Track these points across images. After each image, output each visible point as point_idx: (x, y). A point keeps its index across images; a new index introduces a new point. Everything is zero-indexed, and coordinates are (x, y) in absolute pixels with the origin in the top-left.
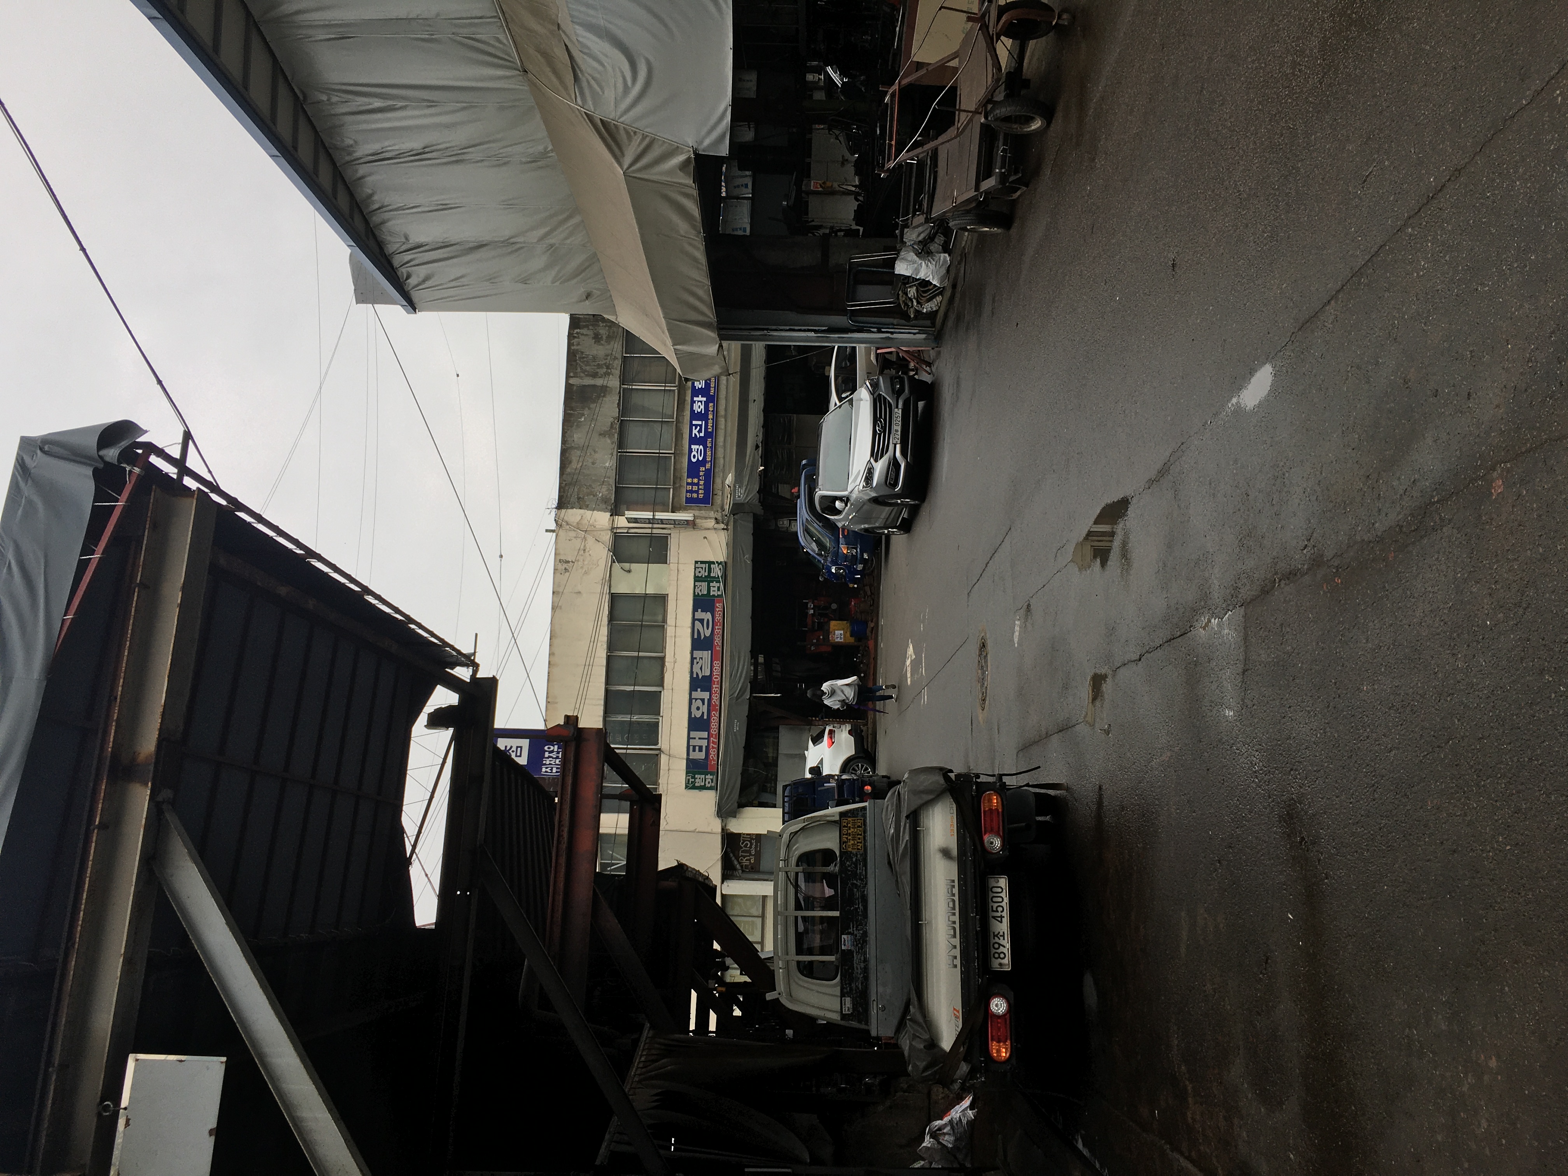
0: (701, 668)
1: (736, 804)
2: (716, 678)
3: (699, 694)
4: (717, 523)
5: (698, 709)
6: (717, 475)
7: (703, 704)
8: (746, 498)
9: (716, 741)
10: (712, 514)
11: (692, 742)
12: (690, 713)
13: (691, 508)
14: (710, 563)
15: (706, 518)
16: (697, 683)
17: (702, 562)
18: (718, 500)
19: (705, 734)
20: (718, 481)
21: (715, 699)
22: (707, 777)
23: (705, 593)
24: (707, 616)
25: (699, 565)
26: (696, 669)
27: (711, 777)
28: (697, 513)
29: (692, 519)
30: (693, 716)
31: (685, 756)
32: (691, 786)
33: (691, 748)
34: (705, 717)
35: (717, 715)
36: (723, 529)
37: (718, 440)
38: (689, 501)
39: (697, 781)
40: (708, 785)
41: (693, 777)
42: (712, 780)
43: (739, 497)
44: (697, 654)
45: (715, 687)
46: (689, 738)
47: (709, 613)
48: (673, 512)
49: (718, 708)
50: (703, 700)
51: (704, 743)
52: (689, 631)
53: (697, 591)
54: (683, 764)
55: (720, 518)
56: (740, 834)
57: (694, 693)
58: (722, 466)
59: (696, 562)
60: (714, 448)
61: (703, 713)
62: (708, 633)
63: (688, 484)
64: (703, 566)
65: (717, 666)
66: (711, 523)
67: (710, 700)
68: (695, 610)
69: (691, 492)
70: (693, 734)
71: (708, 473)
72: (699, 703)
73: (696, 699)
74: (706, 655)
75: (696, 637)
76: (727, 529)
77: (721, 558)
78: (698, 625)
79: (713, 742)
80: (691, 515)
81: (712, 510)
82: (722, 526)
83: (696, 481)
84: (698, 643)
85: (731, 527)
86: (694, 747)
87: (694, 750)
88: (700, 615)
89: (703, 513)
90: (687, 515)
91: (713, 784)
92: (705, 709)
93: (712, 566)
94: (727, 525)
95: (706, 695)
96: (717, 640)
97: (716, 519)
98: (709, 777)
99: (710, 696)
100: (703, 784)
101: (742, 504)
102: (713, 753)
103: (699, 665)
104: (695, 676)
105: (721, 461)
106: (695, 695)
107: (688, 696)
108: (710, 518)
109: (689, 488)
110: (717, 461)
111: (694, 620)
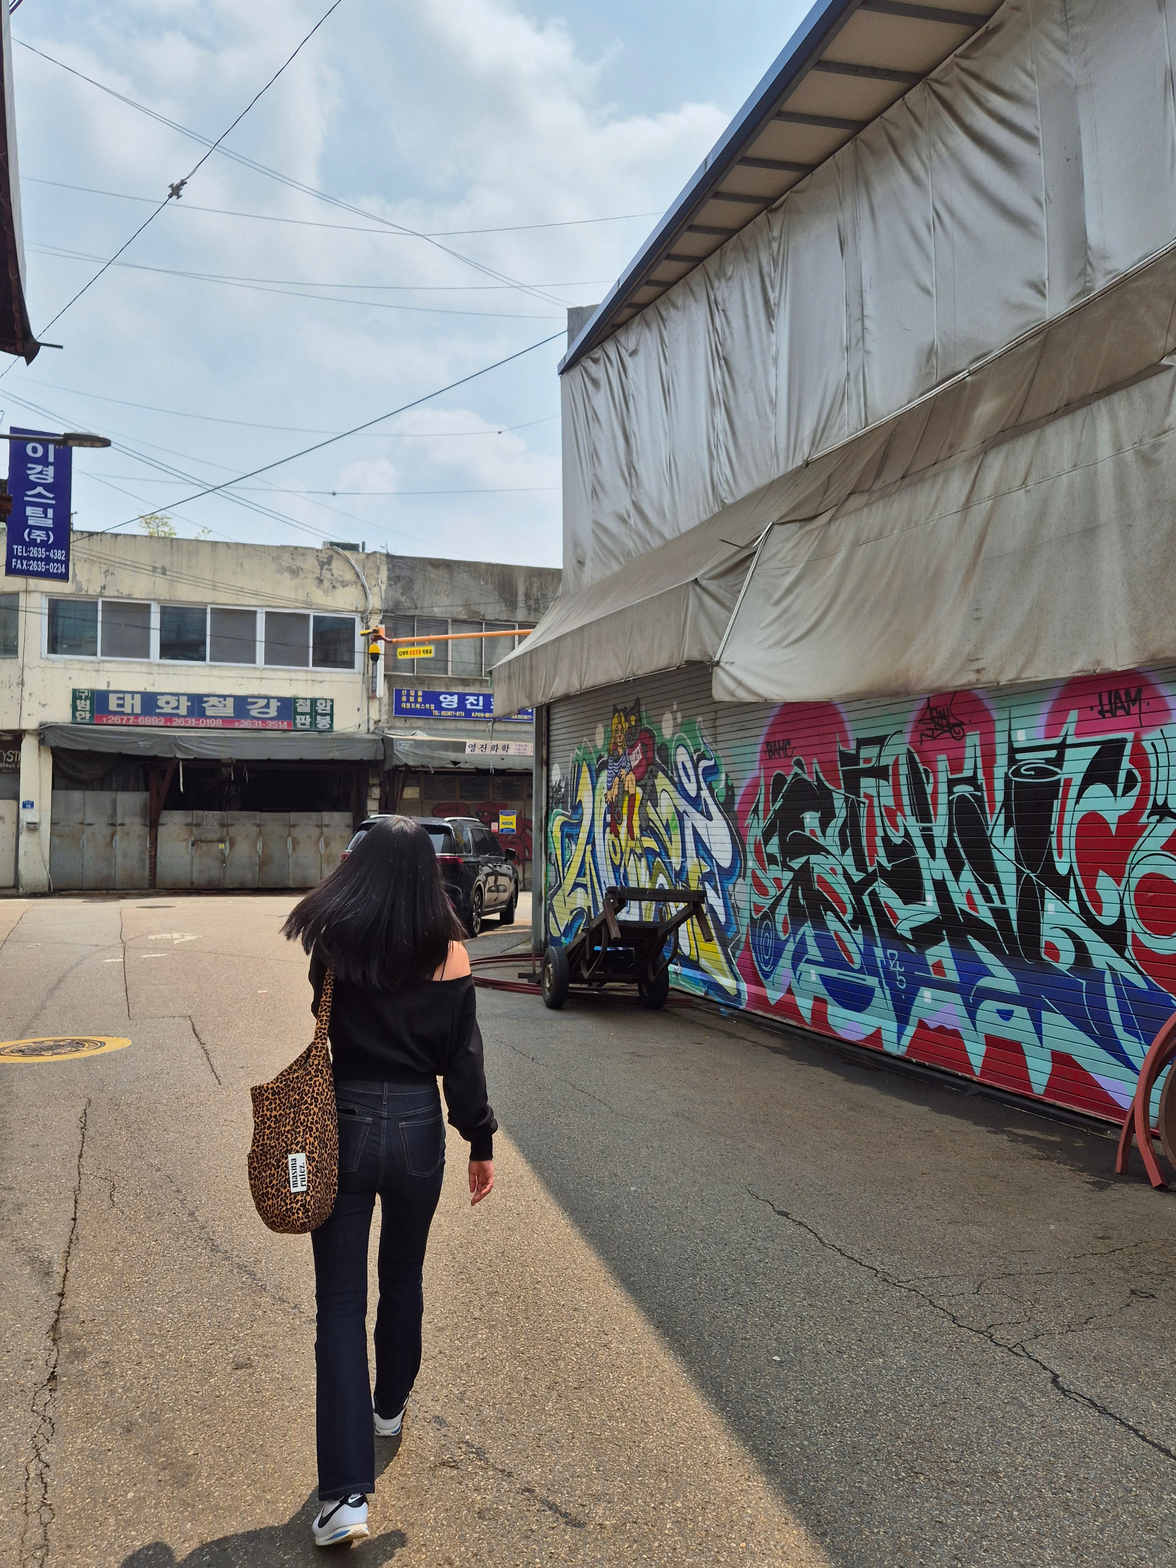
0: (214, 706)
1: (54, 745)
2: (202, 723)
3: (184, 703)
4: (376, 722)
5: (168, 703)
6: (426, 721)
7: (173, 709)
8: (398, 751)
9: (131, 722)
10: (384, 717)
11: (128, 697)
12: (162, 694)
13: (390, 694)
14: (331, 715)
15: (380, 710)
16: (197, 702)
17: (332, 707)
18: (400, 723)
19: (138, 710)
20: (421, 723)
21: (177, 722)
22: (88, 713)
23: (299, 710)
24: (273, 712)
25: (329, 702)
26: (213, 701)
27: (87, 717)
28: (386, 700)
29: (378, 695)
30: (159, 697)
31: (111, 688)
32: (76, 695)
33: (121, 695)
34: (158, 711)
35: (160, 724)
36: (369, 729)
37: (463, 723)
38: (399, 694)
39: (83, 701)
40: (78, 714)
41: (86, 698)
42: (84, 718)
43: (400, 745)
44: (230, 702)
45: (192, 722)
46: (133, 693)
47: (276, 714)
48: (385, 676)
49: (169, 724)
50: (177, 708)
51: (127, 709)
52: (256, 693)
53: (301, 702)
54: (103, 687)
55: (381, 724)
56: (20, 750)
57: (185, 698)
58: (436, 726)
59: (332, 701)
60: (455, 719)
61: (162, 708)
62: (254, 713)
63: (416, 692)
64: (328, 708)
65: (219, 723)
66: (374, 715)
67: (177, 715)
68: (279, 699)
69: (408, 695)
70: (138, 697)
71: (429, 713)
72: (174, 704)
73: (178, 701)
74: (229, 711)
75: (250, 700)
76: (368, 732)
77: (337, 727)
78: (264, 702)
79: (128, 720)
80: (382, 695)
81: (390, 717)
82: (372, 728)
83: (420, 699)
84: (242, 703)
85: (370, 737)
86: (123, 699)
87: (119, 699)
88: (274, 704)
89: (385, 709)
90: (382, 690)
91: (79, 720)
92: (168, 710)
93: (328, 718)
94: (373, 733)
95: (183, 711)
96: (246, 724)
97: (379, 721)
98: (88, 715)
99: (182, 716)
100: (79, 708)
101: (392, 748)
102: (116, 719)
103: (217, 704)
104: (205, 699)
105: (441, 726)
106: (184, 699)
107: (182, 692)
108: (380, 715)
109: (412, 693)
110: (441, 722)
111: (268, 698)
